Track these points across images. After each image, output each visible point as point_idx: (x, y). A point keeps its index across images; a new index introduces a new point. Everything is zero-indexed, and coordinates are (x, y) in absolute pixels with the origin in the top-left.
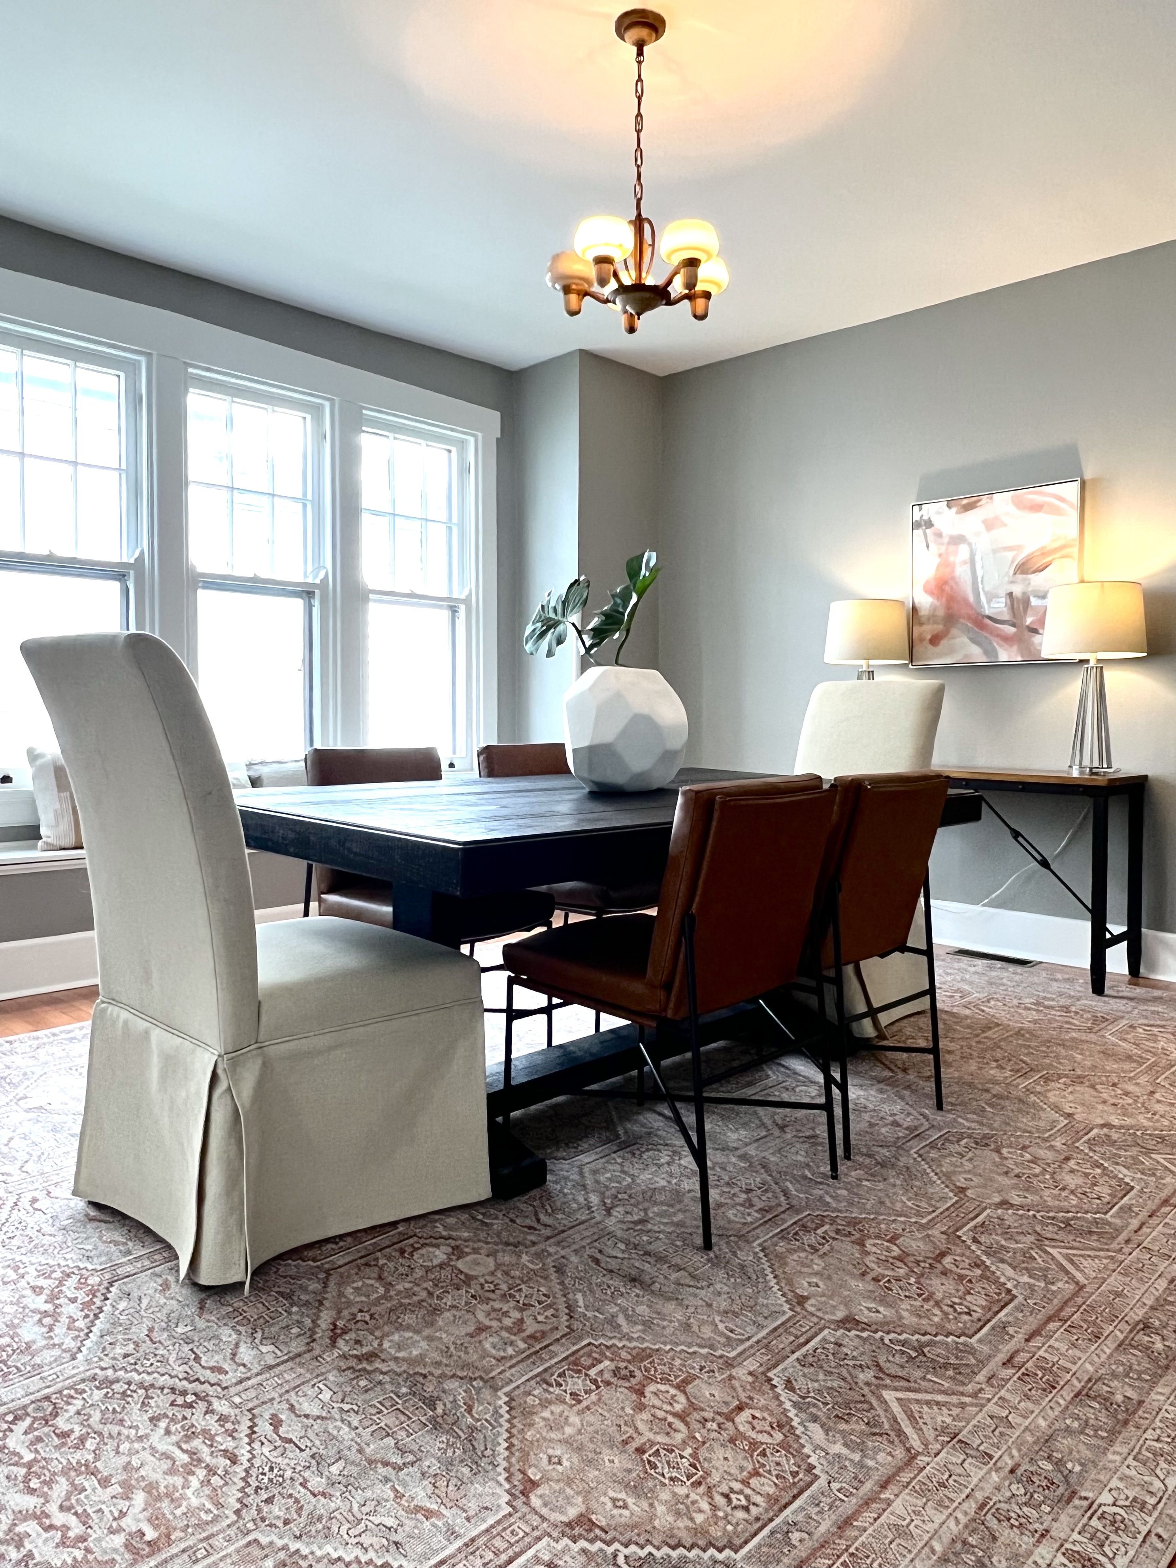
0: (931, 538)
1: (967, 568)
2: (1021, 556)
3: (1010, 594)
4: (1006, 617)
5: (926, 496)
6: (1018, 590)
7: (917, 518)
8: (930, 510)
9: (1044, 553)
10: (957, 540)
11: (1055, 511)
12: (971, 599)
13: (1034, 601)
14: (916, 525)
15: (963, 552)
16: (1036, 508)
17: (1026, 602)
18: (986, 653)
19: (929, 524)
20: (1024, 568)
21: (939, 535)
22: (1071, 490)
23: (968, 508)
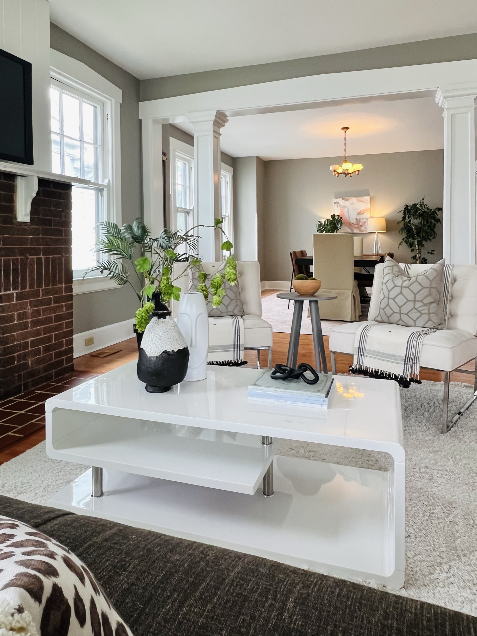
0: (338, 206)
1: (347, 213)
2: (359, 211)
3: (356, 219)
4: (356, 223)
5: (336, 197)
6: (358, 218)
7: (335, 201)
8: (339, 200)
9: (363, 210)
10: (344, 207)
11: (365, 202)
12: (348, 219)
13: (361, 220)
14: (335, 203)
15: (346, 209)
16: (362, 201)
17: (360, 220)
18: (352, 230)
19: (338, 203)
20: (359, 213)
21: (340, 205)
22: (368, 198)
23: (346, 200)
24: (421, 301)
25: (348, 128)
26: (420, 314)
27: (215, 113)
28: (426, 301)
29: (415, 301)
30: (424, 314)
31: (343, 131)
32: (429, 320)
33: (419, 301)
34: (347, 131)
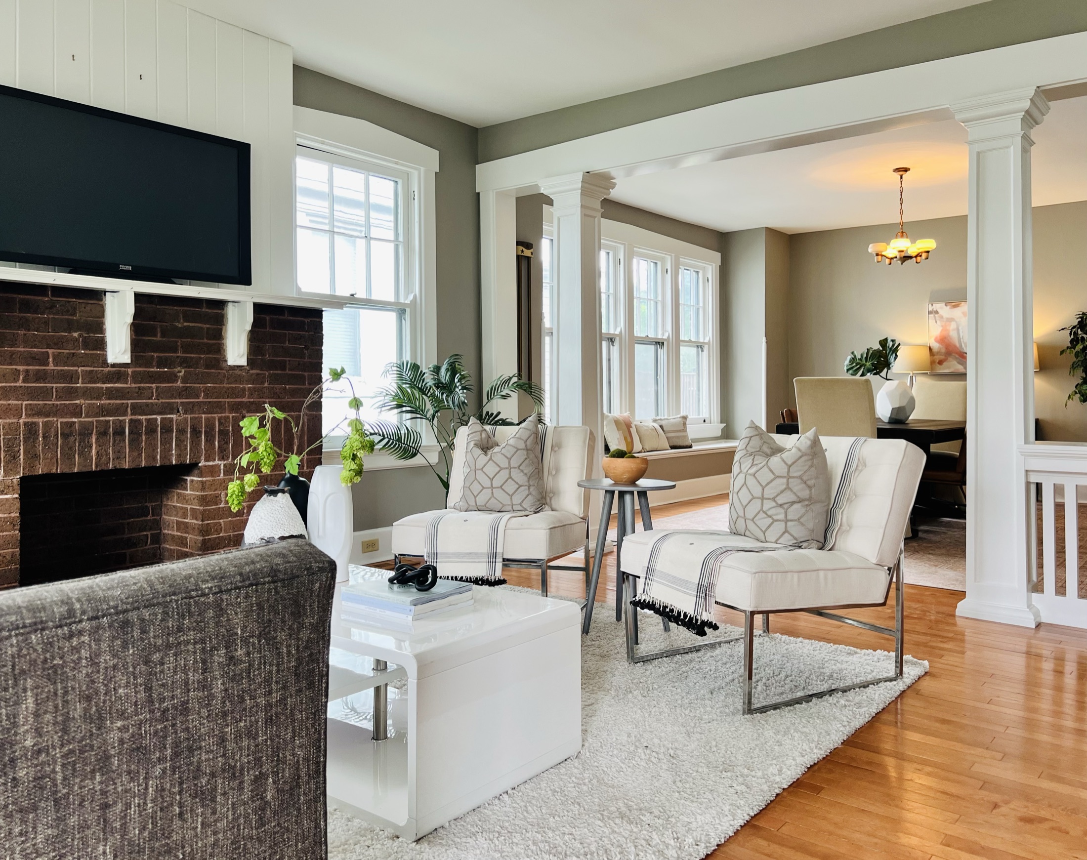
0: (937, 318)
1: (955, 332)
5: (932, 301)
7: (930, 309)
8: (938, 306)
10: (950, 320)
12: (958, 345)
14: (930, 313)
15: (953, 326)
19: (937, 312)
21: (942, 317)
23: (955, 306)
24: (774, 499)
25: (906, 170)
26: (770, 520)
27: (579, 177)
28: (780, 500)
29: (763, 498)
30: (777, 520)
31: (897, 176)
32: (786, 531)
33: (769, 499)
34: (906, 176)
